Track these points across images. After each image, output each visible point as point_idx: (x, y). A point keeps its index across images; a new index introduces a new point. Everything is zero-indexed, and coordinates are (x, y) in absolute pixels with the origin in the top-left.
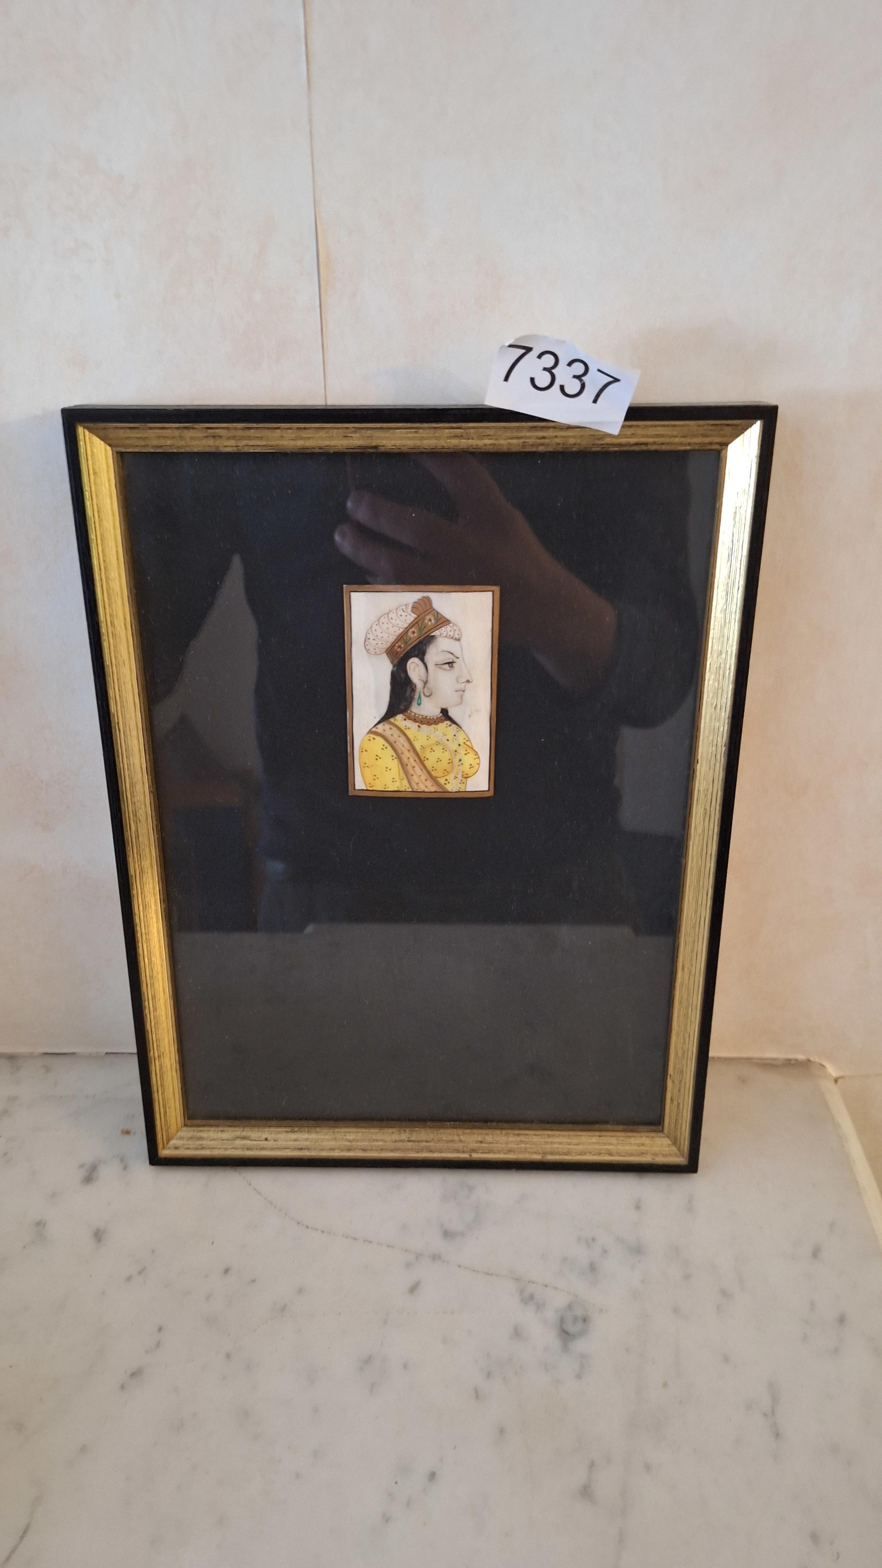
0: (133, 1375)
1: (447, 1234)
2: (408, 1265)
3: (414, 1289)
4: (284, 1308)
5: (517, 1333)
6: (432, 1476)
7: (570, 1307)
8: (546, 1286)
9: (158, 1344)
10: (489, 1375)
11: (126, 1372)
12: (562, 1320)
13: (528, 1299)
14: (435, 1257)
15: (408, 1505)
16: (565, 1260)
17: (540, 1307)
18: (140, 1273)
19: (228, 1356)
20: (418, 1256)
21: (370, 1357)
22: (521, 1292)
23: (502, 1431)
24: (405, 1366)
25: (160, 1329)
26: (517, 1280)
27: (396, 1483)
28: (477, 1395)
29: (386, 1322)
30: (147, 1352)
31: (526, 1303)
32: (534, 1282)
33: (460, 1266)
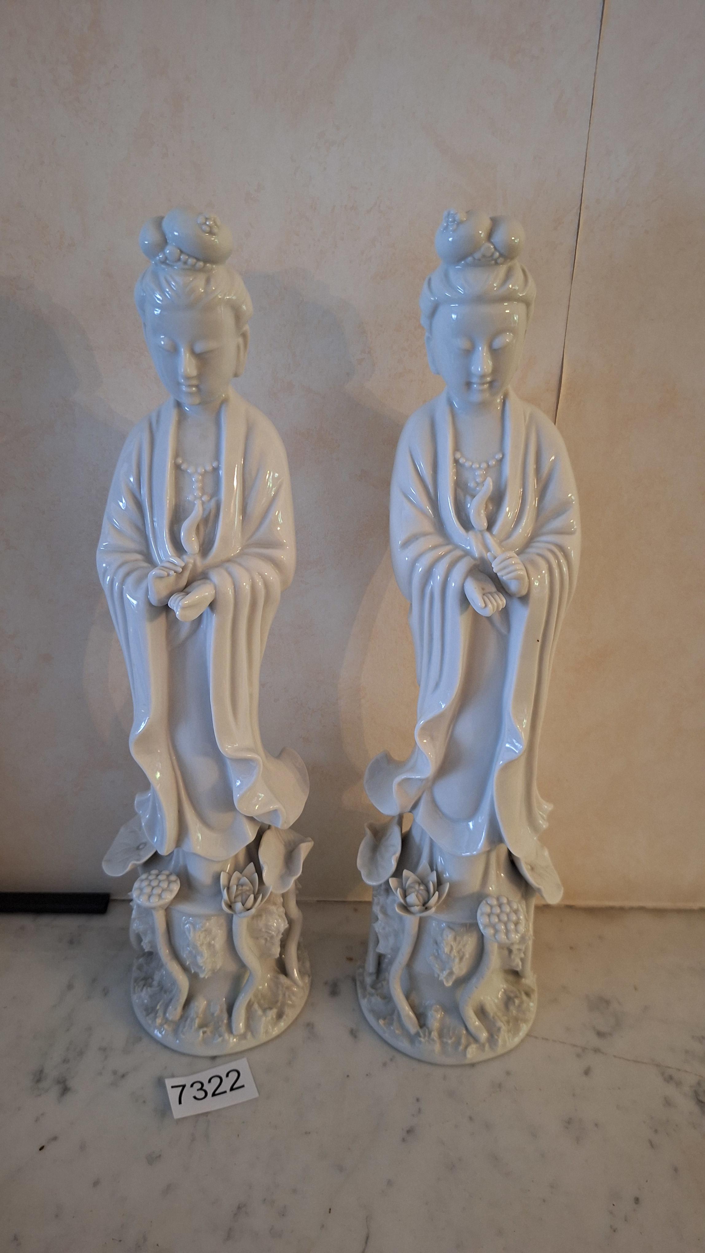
0: (408, 1132)
1: (600, 1034)
2: (578, 1056)
3: (587, 1072)
4: (500, 1086)
5: (668, 1103)
6: (637, 1200)
7: (699, 1084)
8: (679, 1070)
9: (420, 1111)
10: (656, 1131)
11: (403, 1129)
12: (696, 1093)
13: (669, 1079)
14: (597, 1050)
15: (626, 1220)
16: (687, 1052)
17: (678, 1084)
18: (391, 1060)
19: (471, 1118)
20: (584, 1049)
21: (570, 1119)
22: (663, 1074)
23: (676, 1170)
24: (596, 1125)
25: (418, 1100)
26: (658, 1066)
27: (614, 1205)
28: (652, 1144)
29: (574, 1095)
30: (413, 1115)
31: (668, 1082)
32: (669, 1068)
33: (615, 1056)
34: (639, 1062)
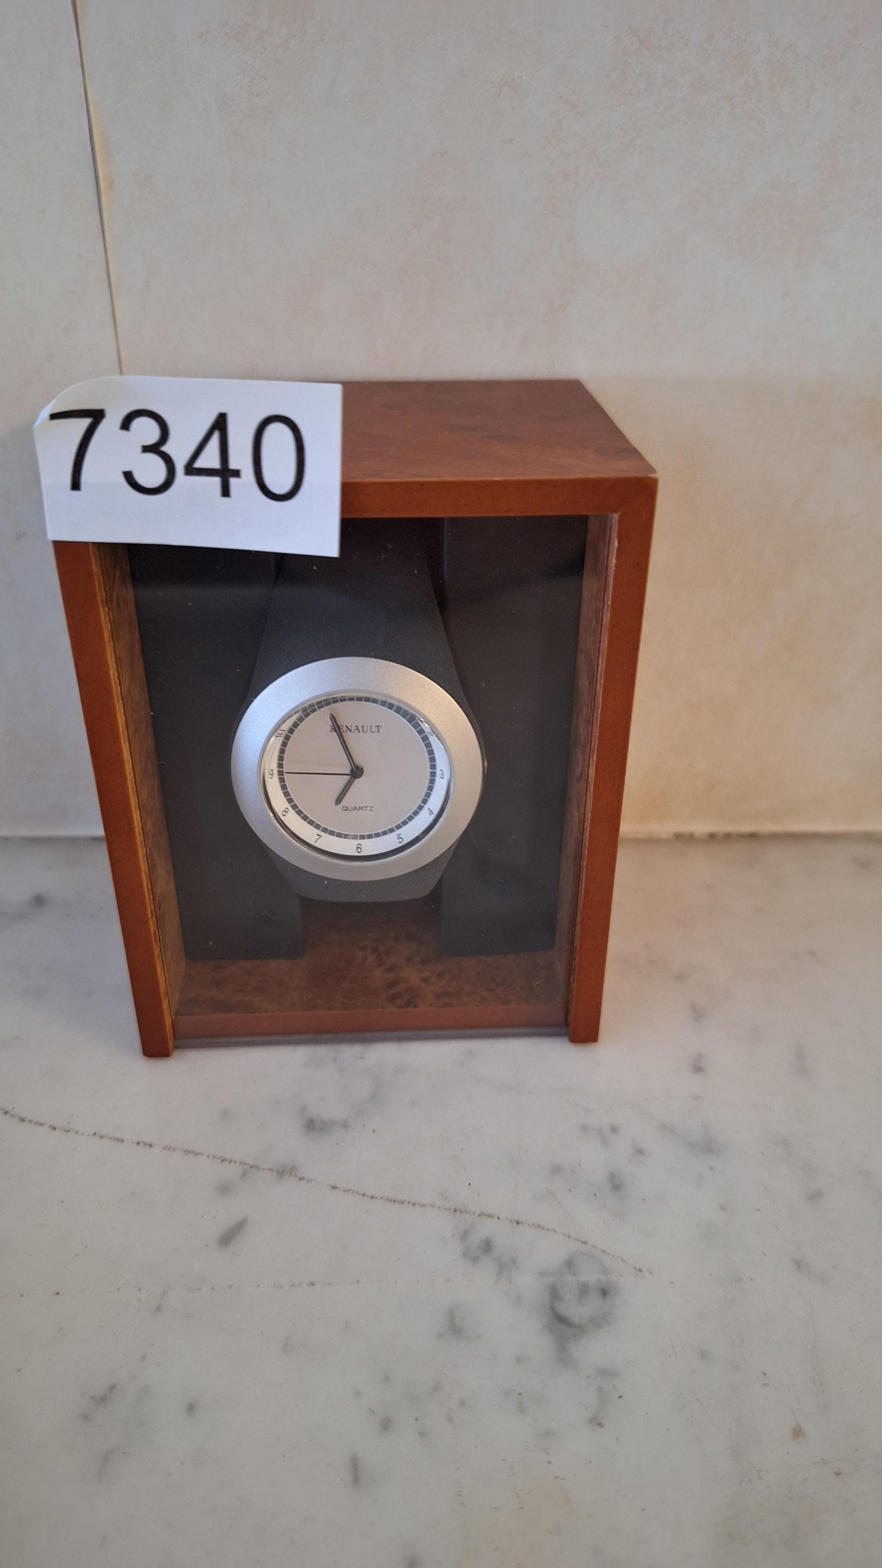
1: (313, 1126)
2: (225, 1189)
3: (230, 1237)
5: (455, 1326)
7: (570, 1264)
8: (518, 1223)
12: (554, 1293)
13: (480, 1251)
14: (285, 1171)
16: (557, 1169)
17: (506, 1267)
20: (249, 1169)
22: (465, 1236)
26: (458, 1211)
28: (356, 1474)
31: (475, 1260)
32: (490, 1216)
33: (334, 1188)
34: (402, 1203)
